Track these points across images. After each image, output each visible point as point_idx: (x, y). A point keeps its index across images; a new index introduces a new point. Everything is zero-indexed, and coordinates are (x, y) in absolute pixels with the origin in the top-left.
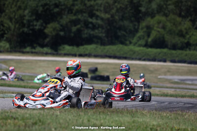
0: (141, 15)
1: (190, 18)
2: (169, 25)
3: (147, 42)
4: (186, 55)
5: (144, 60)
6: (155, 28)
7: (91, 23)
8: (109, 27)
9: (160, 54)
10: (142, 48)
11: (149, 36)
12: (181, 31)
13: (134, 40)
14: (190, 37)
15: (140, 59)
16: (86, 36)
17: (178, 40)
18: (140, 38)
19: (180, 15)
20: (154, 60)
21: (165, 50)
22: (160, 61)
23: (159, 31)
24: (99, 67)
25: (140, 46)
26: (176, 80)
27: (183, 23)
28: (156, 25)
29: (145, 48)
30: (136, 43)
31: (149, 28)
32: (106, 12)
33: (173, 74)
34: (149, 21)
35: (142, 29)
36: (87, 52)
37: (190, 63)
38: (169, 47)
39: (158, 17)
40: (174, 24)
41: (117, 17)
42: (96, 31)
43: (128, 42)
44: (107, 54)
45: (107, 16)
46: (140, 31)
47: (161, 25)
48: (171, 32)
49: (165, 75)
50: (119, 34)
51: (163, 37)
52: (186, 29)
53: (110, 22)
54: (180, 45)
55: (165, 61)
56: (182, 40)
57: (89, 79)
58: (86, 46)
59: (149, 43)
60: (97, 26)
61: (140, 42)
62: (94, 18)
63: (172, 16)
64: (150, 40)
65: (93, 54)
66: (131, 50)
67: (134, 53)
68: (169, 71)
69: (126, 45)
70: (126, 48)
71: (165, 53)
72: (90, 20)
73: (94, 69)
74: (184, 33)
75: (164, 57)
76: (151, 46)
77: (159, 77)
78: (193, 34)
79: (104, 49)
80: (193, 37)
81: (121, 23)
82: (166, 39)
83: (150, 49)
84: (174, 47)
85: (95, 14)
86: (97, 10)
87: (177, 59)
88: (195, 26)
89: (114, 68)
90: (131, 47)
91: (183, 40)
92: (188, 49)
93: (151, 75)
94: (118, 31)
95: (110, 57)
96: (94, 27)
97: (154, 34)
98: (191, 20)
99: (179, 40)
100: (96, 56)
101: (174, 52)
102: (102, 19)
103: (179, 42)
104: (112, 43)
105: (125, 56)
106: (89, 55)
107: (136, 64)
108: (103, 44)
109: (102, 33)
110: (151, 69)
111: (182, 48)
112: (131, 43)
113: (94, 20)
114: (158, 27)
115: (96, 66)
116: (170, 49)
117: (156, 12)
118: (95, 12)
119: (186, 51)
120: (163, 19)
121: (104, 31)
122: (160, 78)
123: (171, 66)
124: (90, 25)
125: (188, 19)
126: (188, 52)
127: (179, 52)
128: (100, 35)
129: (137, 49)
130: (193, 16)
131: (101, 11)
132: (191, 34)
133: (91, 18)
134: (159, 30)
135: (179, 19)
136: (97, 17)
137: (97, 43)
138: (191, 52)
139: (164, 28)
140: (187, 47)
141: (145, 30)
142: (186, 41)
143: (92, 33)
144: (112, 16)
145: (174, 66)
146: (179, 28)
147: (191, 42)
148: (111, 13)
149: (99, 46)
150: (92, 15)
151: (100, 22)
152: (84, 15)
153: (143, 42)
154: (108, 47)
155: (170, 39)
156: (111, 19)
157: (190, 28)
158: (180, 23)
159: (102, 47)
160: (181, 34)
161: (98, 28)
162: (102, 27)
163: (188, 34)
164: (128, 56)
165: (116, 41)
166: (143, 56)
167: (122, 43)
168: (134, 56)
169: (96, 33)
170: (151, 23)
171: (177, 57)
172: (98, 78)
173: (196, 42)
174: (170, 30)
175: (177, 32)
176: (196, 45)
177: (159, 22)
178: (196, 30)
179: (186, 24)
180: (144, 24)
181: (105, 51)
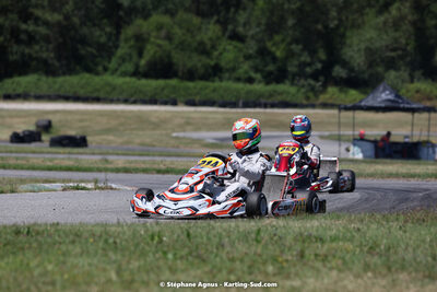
0: (121, 13)
1: (215, 18)
2: (177, 31)
3: (137, 66)
4: (214, 90)
5: (135, 102)
6: (152, 39)
7: (26, 32)
8: (61, 40)
9: (163, 89)
10: (128, 79)
11: (140, 55)
12: (201, 43)
13: (113, 64)
14: (221, 54)
15: (126, 101)
16: (15, 57)
17: (198, 61)
18: (123, 60)
19: (199, 13)
20: (153, 101)
21: (174, 82)
22: (165, 103)
23: (159, 46)
24: (55, 119)
25: (124, 74)
26: (211, 141)
27: (204, 27)
28: (154, 34)
29: (134, 79)
30: (116, 70)
31: (140, 41)
32: (54, 9)
33: (198, 129)
34: (139, 25)
35: (126, 40)
36: (20, 91)
37: (223, 105)
38: (180, 74)
39: (156, 18)
40: (188, 30)
41: (76, 20)
42: (37, 47)
43: (100, 68)
44: (62, 93)
45: (55, 17)
46: (122, 44)
47: (163, 33)
48: (182, 46)
49: (184, 131)
50: (83, 52)
51: (169, 56)
52: (211, 39)
53: (65, 29)
54: (201, 71)
55: (174, 103)
56: (205, 60)
57: (47, 144)
58: (17, 79)
59: (141, 70)
60: (37, 37)
61: (123, 68)
62: (29, 22)
63: (181, 15)
64: (143, 62)
65: (32, 94)
66: (108, 84)
67: (114, 88)
68: (188, 123)
69: (97, 74)
70: (97, 80)
71: (174, 87)
72: (24, 26)
73: (45, 123)
74: (209, 46)
75: (173, 96)
76: (146, 75)
77: (174, 135)
78: (225, 49)
79: (55, 83)
80: (225, 54)
81: (85, 30)
82: (175, 61)
83: (144, 81)
84: (191, 75)
85: (32, 14)
86: (36, 6)
87: (197, 99)
88: (227, 34)
89: (81, 121)
90: (108, 78)
91: (208, 61)
92: (217, 79)
93: (158, 132)
94: (79, 46)
95: (67, 98)
96: (32, 39)
97: (150, 52)
98: (218, 21)
99: (200, 61)
100: (39, 98)
101: (191, 84)
102: (46, 23)
103: (199, 65)
104: (70, 71)
105: (95, 95)
106: (25, 97)
107: (123, 112)
108: (49, 71)
109: (47, 50)
110: (154, 120)
111: (205, 77)
112: (106, 69)
113: (31, 27)
114: (157, 37)
115: (50, 117)
116: (182, 79)
117: (150, 7)
118: (31, 10)
119: (213, 81)
120: (166, 19)
121: (51, 46)
122: (177, 138)
123: (190, 112)
124: (23, 37)
125: (213, 21)
126: (217, 84)
127: (201, 84)
128: (45, 55)
129: (119, 81)
130: (222, 14)
131: (43, 7)
132: (221, 48)
133: (25, 22)
134: (159, 42)
135: (196, 20)
136: (37, 20)
137: (35, 71)
138: (224, 84)
139: (169, 38)
140: (215, 75)
141: (132, 43)
142: (212, 63)
143: (27, 51)
144: (67, 18)
145: (196, 112)
146: (198, 38)
147: (223, 64)
148: (65, 11)
149: (44, 78)
150: (26, 16)
151: (43, 30)
152: (11, 16)
153: (129, 67)
154: (60, 79)
155: (181, 60)
156: (65, 23)
157: (218, 38)
158: (200, 29)
159: (50, 79)
160: (203, 50)
161: (37, 42)
162: (47, 39)
163: (217, 50)
164: (102, 95)
165: (78, 67)
166: (132, 96)
167: (89, 70)
168: (114, 96)
169: (37, 52)
170: (144, 29)
171: (198, 93)
172: (64, 142)
173: (231, 65)
174: (182, 43)
175: (195, 45)
176: (233, 69)
177: (160, 27)
178: (229, 42)
179: (211, 30)
180: (129, 31)
181: (57, 86)
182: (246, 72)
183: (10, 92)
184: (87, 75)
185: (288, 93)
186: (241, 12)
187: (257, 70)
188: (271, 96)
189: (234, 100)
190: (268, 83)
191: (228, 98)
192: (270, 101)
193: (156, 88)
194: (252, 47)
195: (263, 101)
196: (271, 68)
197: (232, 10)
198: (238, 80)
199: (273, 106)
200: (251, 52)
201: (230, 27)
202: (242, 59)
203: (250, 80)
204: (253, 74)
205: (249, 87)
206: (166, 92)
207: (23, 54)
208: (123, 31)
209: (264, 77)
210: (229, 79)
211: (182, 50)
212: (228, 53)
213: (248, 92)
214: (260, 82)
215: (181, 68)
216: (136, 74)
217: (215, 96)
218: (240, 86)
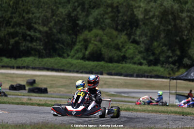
0: (78, 28)
1: (125, 32)
2: (105, 38)
3: (84, 54)
4: (122, 68)
5: (82, 73)
6: (92, 42)
7: (29, 35)
8: (46, 40)
9: (96, 66)
10: (79, 61)
11: (86, 49)
12: (117, 44)
13: (72, 53)
14: (126, 50)
15: (77, 72)
16: (24, 48)
17: (114, 53)
18: (77, 51)
19: (116, 29)
20: (91, 73)
21: (102, 63)
23: (96, 45)
24: (37, 79)
25: (78, 58)
26: (113, 93)
27: (119, 36)
28: (93, 39)
29: (82, 61)
30: (74, 56)
31: (86, 42)
32: (44, 25)
33: (110, 87)
34: (86, 34)
35: (80, 42)
36: (25, 65)
37: (126, 76)
38: (106, 59)
39: (95, 31)
40: (111, 38)
41: (55, 30)
42: (35, 44)
43: (65, 55)
44: (46, 66)
45: (46, 29)
46: (77, 44)
47: (98, 39)
48: (107, 46)
49: (102, 88)
50: (57, 46)
51: (100, 50)
52: (122, 43)
53: (48, 35)
54: (116, 58)
55: (102, 74)
56: (118, 53)
57: (27, 91)
58: (24, 59)
59: (86, 56)
60: (35, 38)
61: (77, 55)
62: (32, 31)
63: (108, 30)
64: (87, 53)
66: (69, 63)
67: (72, 65)
68: (105, 84)
69: (64, 57)
70: (64, 61)
71: (102, 66)
72: (29, 33)
73: (31, 81)
74: (120, 46)
75: (101, 70)
76: (89, 59)
78: (128, 48)
79: (42, 61)
81: (59, 36)
82: (103, 53)
83: (87, 62)
84: (111, 60)
85: (33, 27)
86: (35, 23)
87: (113, 72)
88: (131, 40)
89: (52, 81)
90: (69, 60)
91: (120, 53)
92: (124, 62)
94: (56, 44)
95: (48, 69)
96: (32, 40)
97: (91, 47)
98: (127, 34)
99: (116, 53)
100: (34, 69)
101: (110, 65)
102: (40, 32)
103: (115, 55)
104: (50, 56)
105: (62, 68)
106: (27, 68)
108: (41, 56)
109: (40, 45)
111: (118, 61)
112: (68, 56)
113: (32, 33)
114: (95, 41)
115: (34, 78)
116: (106, 62)
117: (92, 26)
118: (33, 24)
119: (122, 63)
120: (100, 32)
121: (41, 43)
123: (107, 78)
124: (28, 38)
126: (124, 65)
127: (115, 64)
128: (38, 47)
129: (74, 61)
130: (129, 30)
131: (39, 24)
133: (29, 31)
134: (96, 43)
135: (115, 33)
136: (35, 30)
137: (35, 55)
138: (127, 65)
139: (101, 41)
140: (123, 60)
141: (82, 43)
142: (122, 54)
143: (30, 45)
144: (50, 29)
146: (116, 42)
147: (127, 55)
148: (49, 26)
149: (37, 59)
150: (30, 28)
151: (38, 35)
152: (22, 27)
153: (80, 55)
154: (46, 60)
155: (106, 53)
156: (49, 32)
157: (126, 42)
158: (117, 37)
159: (40, 60)
160: (118, 48)
161: (36, 41)
162: (40, 39)
163: (124, 48)
164: (65, 68)
165: (54, 54)
166: (80, 69)
167: (60, 56)
168: (72, 69)
169: (34, 46)
170: (88, 36)
171: (114, 69)
172: (35, 91)
173: (131, 56)
174: (107, 44)
175: (113, 45)
176: (132, 58)
177: (96, 36)
178: (131, 44)
179: (122, 38)
180: (81, 37)
181: (43, 63)
182: (139, 60)
183: (20, 65)
184: (59, 58)
185: (160, 71)
186: (138, 29)
187: (144, 59)
188: (151, 72)
189: (132, 73)
190: (149, 65)
191: (129, 72)
192: (150, 74)
193: (93, 66)
194: (142, 47)
195: (146, 74)
196: (152, 58)
197: (134, 28)
198: (135, 63)
199: (151, 77)
200: (142, 49)
201: (132, 37)
202: (137, 53)
203: (141, 64)
204: (142, 61)
205: (140, 67)
206: (98, 68)
207: (28, 47)
208: (78, 37)
209: (148, 63)
210: (130, 63)
211: (107, 47)
212: (130, 50)
213: (139, 70)
214: (146, 65)
215: (106, 56)
216: (83, 58)
217: (123, 71)
218: (135, 66)
